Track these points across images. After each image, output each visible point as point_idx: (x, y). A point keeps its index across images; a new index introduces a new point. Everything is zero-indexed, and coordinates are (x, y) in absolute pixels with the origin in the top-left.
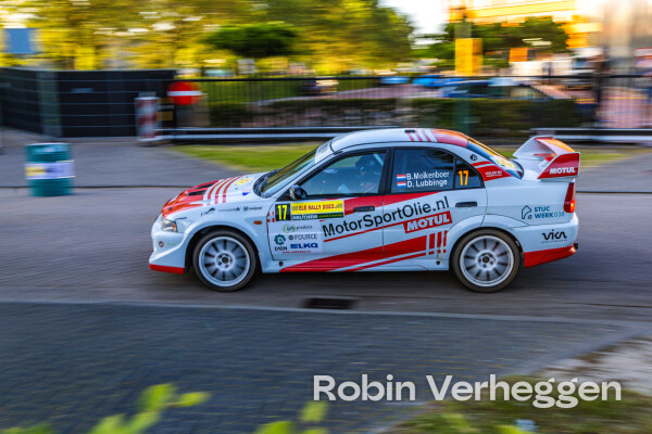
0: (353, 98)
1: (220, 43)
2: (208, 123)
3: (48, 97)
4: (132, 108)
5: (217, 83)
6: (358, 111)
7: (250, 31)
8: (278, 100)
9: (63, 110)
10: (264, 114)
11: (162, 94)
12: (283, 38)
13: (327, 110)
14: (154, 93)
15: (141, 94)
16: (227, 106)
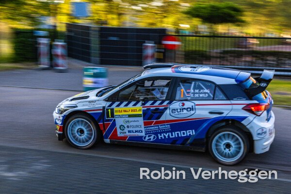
0: (273, 50)
1: (193, 13)
4: (140, 50)
5: (187, 38)
6: (275, 59)
7: (213, 7)
8: (226, 49)
9: (101, 49)
10: (217, 57)
11: (158, 42)
12: (232, 12)
13: (256, 57)
14: (153, 42)
15: (146, 41)
16: (195, 51)
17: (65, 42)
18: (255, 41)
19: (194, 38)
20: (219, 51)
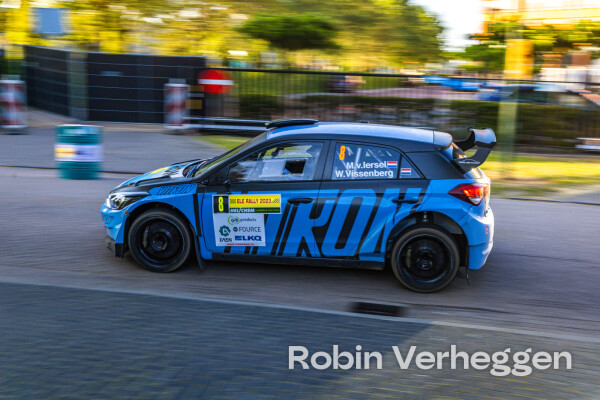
0: (389, 95)
1: (252, 31)
2: (238, 114)
3: (77, 79)
4: (161, 94)
5: (243, 73)
6: (394, 110)
7: (287, 21)
8: (311, 94)
9: (91, 92)
10: (296, 108)
11: (193, 81)
12: (321, 31)
13: (362, 107)
14: (184, 80)
15: (171, 80)
16: (258, 97)
17: (21, 79)
18: (359, 80)
19: (256, 74)
20: (299, 96)
